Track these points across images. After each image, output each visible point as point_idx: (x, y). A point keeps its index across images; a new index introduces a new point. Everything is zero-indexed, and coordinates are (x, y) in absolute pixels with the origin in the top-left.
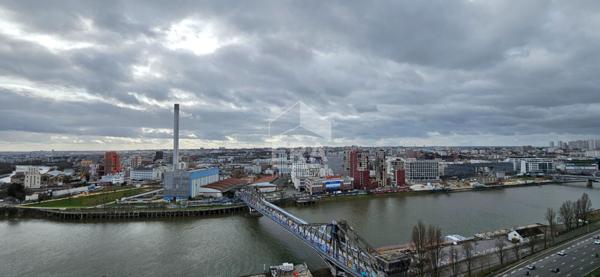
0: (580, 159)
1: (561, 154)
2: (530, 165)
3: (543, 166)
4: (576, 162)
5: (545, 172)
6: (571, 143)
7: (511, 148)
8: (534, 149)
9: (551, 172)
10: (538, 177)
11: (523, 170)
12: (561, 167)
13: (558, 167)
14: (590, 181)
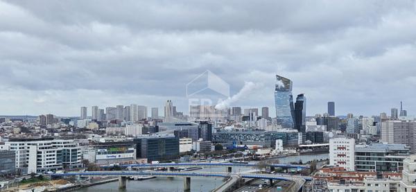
0: (116, 139)
1: (95, 132)
2: (44, 154)
3: (63, 156)
4: (110, 146)
5: (65, 167)
6: (110, 109)
7: (20, 119)
8: (56, 120)
9: (75, 168)
10: (55, 177)
11: (32, 168)
12: (90, 155)
13: (86, 157)
14: (124, 179)
